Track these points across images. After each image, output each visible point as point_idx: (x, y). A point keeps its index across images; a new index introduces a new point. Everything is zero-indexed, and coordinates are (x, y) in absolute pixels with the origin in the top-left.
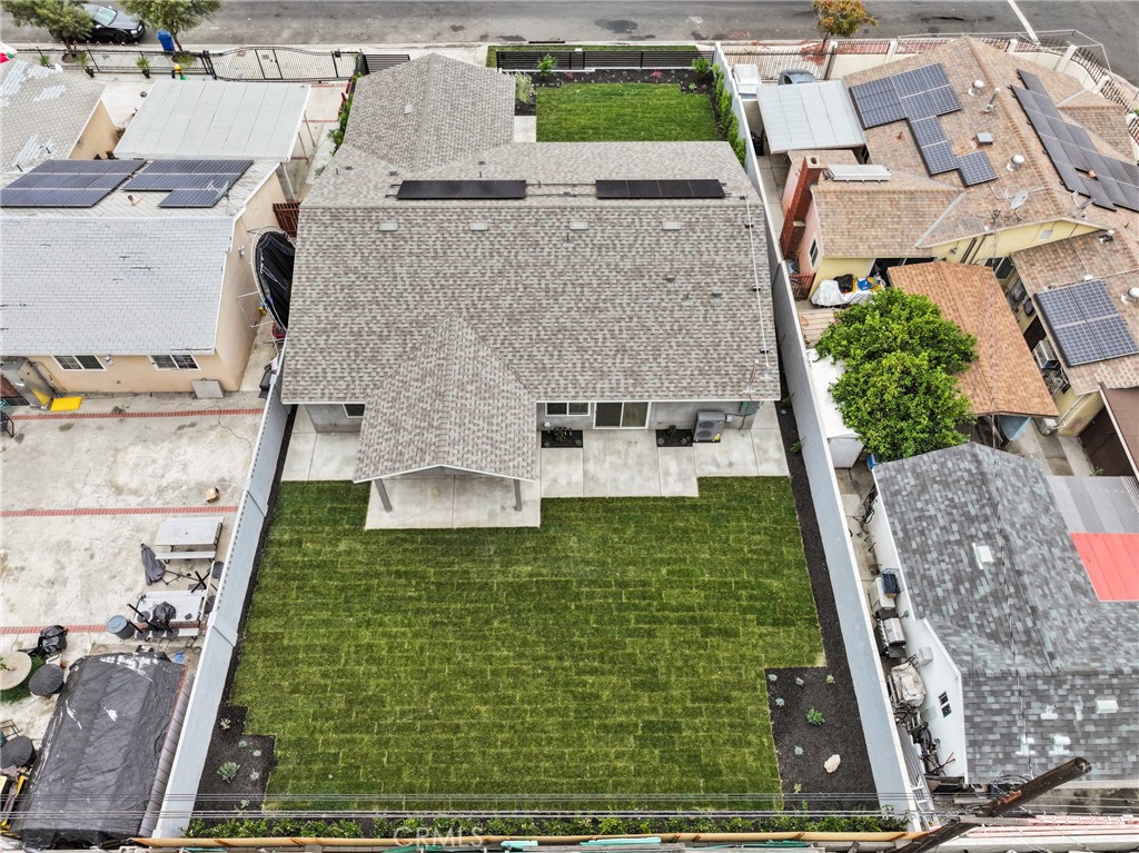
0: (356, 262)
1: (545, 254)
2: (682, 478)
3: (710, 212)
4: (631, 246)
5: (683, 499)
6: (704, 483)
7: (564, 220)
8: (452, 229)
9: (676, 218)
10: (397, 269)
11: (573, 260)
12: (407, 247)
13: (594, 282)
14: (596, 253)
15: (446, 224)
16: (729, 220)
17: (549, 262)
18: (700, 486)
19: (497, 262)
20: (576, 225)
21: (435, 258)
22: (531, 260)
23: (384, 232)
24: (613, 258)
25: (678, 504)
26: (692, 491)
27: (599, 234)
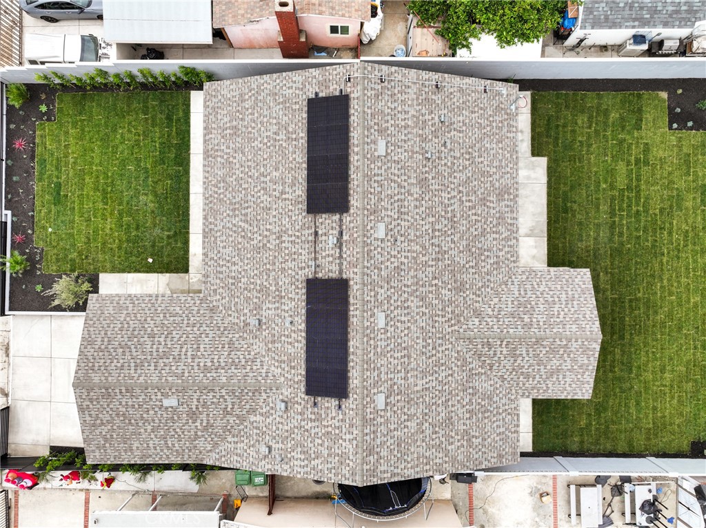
0: (412, 425)
1: (406, 261)
2: (533, 167)
3: (369, 111)
4: (400, 186)
5: (549, 168)
6: (536, 152)
7: (376, 243)
8: (384, 343)
9: (375, 142)
10: (419, 388)
11: (412, 237)
12: (400, 382)
13: (431, 219)
14: (406, 217)
15: (379, 350)
16: (377, 96)
17: (414, 258)
18: (538, 155)
19: (414, 303)
20: (381, 232)
21: (409, 357)
22: (412, 273)
23: (387, 404)
24: (410, 202)
25: (551, 172)
26: (543, 162)
27: (389, 213)
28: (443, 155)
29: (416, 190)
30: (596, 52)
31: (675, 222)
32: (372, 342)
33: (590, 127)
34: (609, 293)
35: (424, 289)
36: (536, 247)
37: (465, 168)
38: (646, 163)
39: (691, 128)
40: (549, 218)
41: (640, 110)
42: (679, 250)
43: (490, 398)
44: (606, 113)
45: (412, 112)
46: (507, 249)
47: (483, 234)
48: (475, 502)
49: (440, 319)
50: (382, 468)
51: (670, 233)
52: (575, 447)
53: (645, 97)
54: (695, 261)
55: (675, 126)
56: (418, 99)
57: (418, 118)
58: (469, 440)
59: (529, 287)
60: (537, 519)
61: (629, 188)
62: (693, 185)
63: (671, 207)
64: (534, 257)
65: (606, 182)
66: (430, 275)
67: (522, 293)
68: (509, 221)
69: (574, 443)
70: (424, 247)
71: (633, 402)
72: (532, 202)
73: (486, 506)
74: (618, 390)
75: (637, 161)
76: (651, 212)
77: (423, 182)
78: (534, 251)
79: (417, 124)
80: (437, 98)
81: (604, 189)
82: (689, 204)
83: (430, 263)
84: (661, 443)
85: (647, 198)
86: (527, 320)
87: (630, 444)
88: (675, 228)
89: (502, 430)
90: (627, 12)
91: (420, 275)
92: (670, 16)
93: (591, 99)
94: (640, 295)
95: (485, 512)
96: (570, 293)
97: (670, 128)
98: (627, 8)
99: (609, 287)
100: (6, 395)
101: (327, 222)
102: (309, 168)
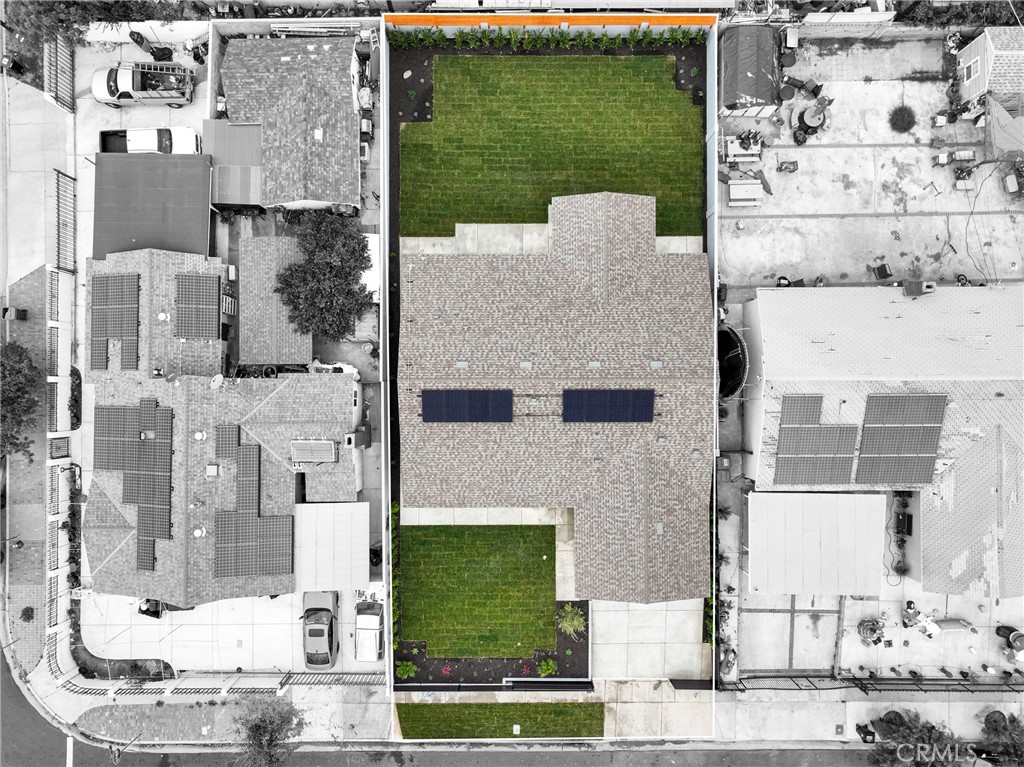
0: (675, 340)
1: (549, 345)
2: (464, 235)
3: (435, 374)
4: (491, 351)
5: (465, 222)
6: (451, 233)
7: (536, 369)
8: (612, 363)
9: (459, 370)
10: (647, 335)
11: (530, 341)
12: (641, 350)
13: (516, 325)
14: (515, 345)
15: (617, 366)
16: (422, 369)
17: (546, 339)
18: (454, 231)
19: (581, 339)
20: (528, 365)
21: (623, 343)
22: (558, 341)
23: (659, 360)
24: (504, 342)
25: (468, 220)
26: (459, 227)
27: (512, 359)
28: (465, 316)
29: (493, 338)
30: (366, 182)
31: (510, 117)
32: (611, 372)
33: (430, 187)
34: (570, 172)
35: (571, 331)
36: (531, 233)
37: (474, 298)
38: (460, 140)
39: (431, 103)
40: (507, 222)
41: (416, 146)
42: (534, 114)
43: (655, 278)
44: (418, 174)
45: (433, 341)
46: (537, 264)
47: (526, 284)
48: (745, 284)
49: (593, 318)
50: (707, 363)
51: (520, 121)
52: (699, 201)
53: (404, 141)
54: (543, 100)
55: (429, 117)
56: (422, 337)
57: (437, 337)
58: (688, 295)
59: (567, 247)
60: (759, 232)
61: (482, 155)
62: (479, 102)
63: (497, 120)
64: (540, 235)
65: (476, 174)
66: (559, 326)
67: (571, 252)
68: (514, 262)
69: (695, 201)
70: (537, 332)
71: (662, 153)
72: (493, 236)
73: (749, 274)
74: (650, 165)
75: (458, 148)
76: (502, 137)
77: (487, 333)
78: (535, 234)
79: (441, 337)
80: (420, 321)
81: (483, 176)
82: (495, 105)
83: (550, 326)
84: (694, 130)
85: (490, 140)
86: (593, 250)
87: (697, 154)
88: (515, 117)
89: (680, 268)
90: (347, 168)
91: (559, 334)
92: (350, 133)
93: (406, 187)
94: (571, 146)
95: (753, 275)
96: (572, 214)
97: (431, 120)
98: (344, 168)
99: (564, 172)
100: (660, 682)
101: (519, 406)
102: (477, 421)
